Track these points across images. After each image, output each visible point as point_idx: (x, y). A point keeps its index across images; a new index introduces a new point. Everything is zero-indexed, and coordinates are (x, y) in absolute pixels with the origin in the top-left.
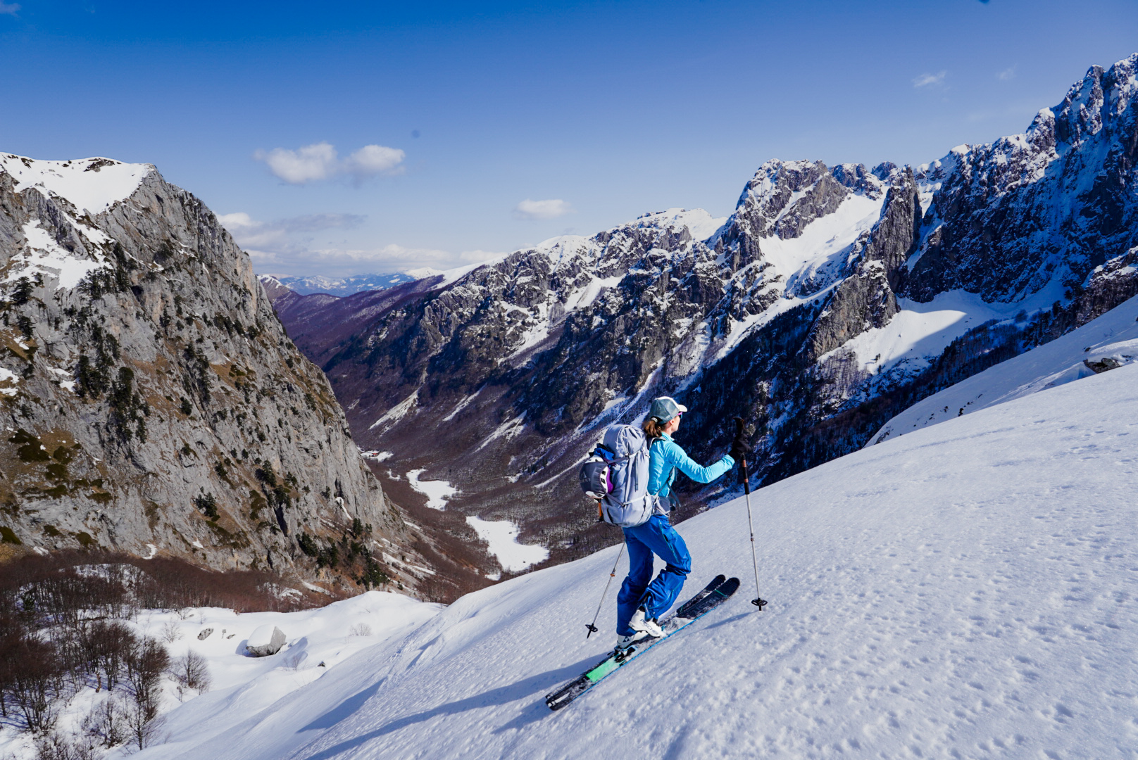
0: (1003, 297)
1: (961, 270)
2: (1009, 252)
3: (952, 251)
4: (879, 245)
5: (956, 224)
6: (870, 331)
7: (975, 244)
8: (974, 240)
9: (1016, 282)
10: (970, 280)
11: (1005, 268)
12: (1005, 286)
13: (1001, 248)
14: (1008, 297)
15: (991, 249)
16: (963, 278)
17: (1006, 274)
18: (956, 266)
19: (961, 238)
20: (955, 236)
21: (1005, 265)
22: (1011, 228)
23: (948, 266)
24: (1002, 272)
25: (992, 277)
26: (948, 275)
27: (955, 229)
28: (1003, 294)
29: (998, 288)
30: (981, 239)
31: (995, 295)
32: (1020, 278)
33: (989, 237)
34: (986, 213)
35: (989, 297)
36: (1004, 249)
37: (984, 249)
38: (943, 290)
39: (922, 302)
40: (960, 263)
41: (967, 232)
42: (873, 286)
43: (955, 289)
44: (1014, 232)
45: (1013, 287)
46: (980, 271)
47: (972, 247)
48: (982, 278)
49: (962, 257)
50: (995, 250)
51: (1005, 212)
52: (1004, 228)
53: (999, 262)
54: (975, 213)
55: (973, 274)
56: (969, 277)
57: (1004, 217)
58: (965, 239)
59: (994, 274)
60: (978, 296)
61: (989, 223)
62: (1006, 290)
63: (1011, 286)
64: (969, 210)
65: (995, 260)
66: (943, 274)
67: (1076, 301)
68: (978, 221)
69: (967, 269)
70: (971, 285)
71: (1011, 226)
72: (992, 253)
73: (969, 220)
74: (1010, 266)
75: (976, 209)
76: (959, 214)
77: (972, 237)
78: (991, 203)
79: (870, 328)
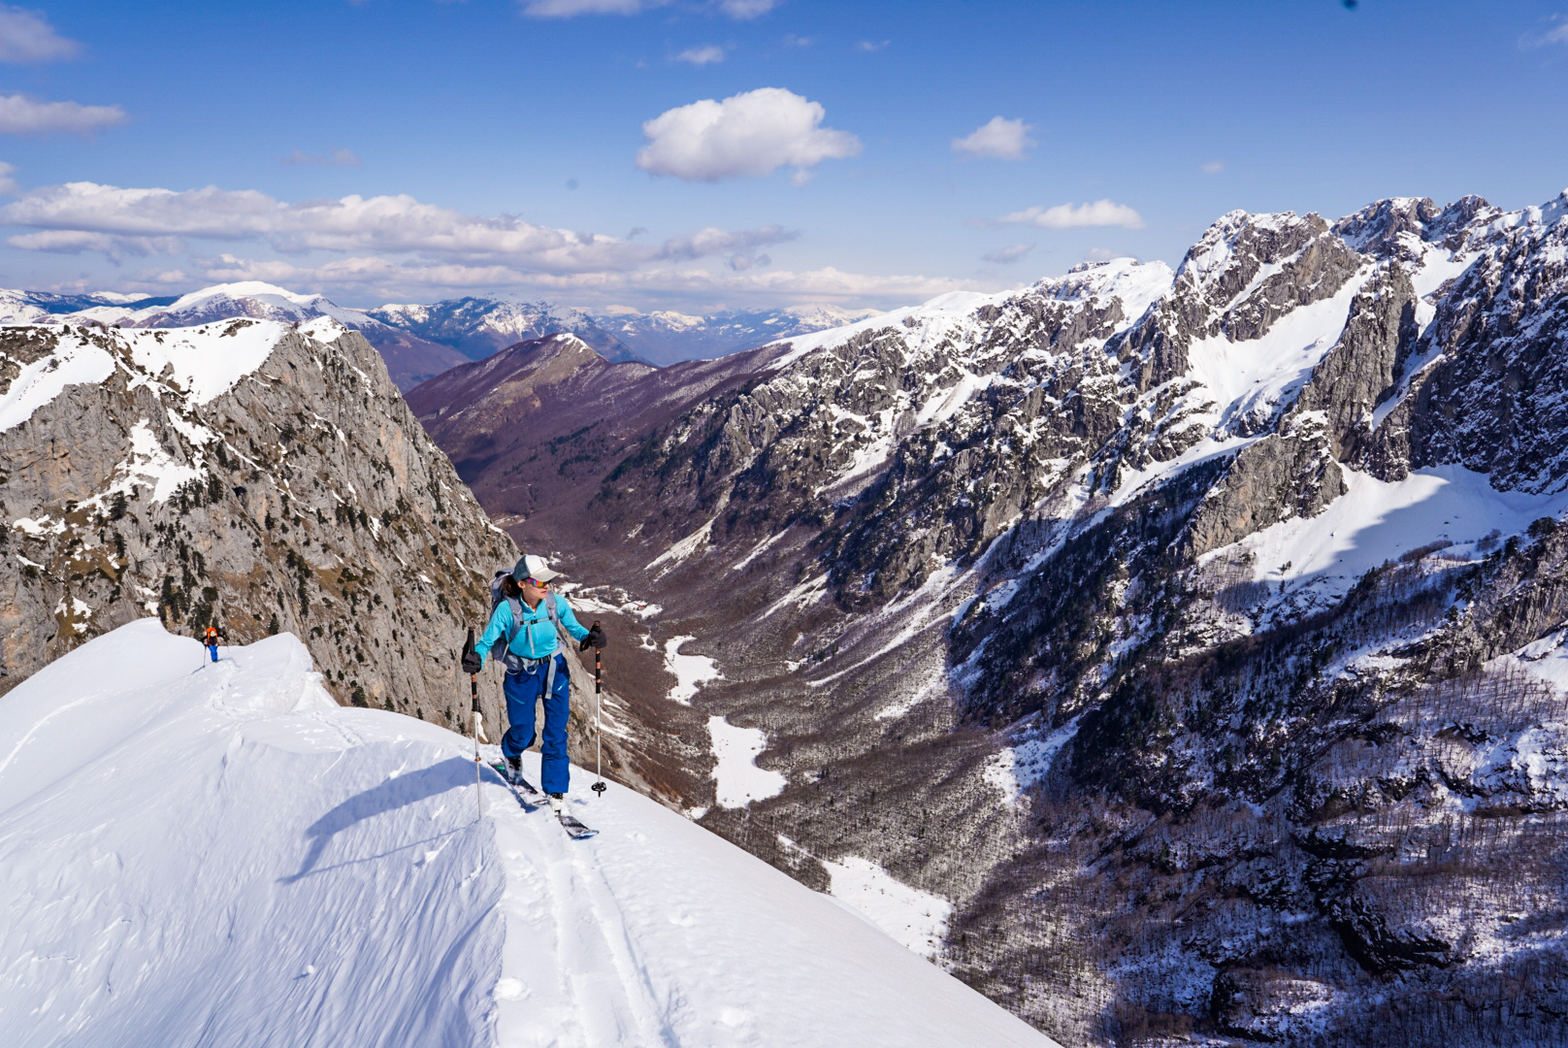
0: (1528, 484)
1: (1461, 434)
2: (1546, 411)
3: (1450, 403)
4: (1324, 386)
5: (1462, 357)
6: (1290, 521)
7: (1490, 393)
8: (1489, 388)
9: (1554, 462)
10: (1475, 451)
11: (1538, 437)
12: (1533, 466)
13: (1533, 403)
14: (1535, 485)
15: (1516, 403)
16: (1464, 446)
17: (1536, 447)
18: (1454, 427)
19: (1468, 382)
20: (1459, 378)
21: (1537, 433)
22: (1555, 372)
23: (1441, 426)
24: (1530, 443)
25: (1512, 449)
26: (1438, 440)
27: (1459, 367)
28: (1528, 479)
29: (1521, 468)
30: (1501, 386)
31: (1513, 479)
32: (1561, 455)
33: (1514, 385)
34: (1514, 344)
35: (1503, 482)
36: (1538, 406)
37: (1505, 403)
38: (1427, 463)
39: (1387, 481)
40: (1461, 421)
41: (1480, 372)
42: (1304, 452)
43: (1447, 463)
44: (1559, 378)
45: (1547, 469)
46: (1495, 437)
47: (1484, 398)
48: (1497, 449)
49: (1466, 413)
50: (1522, 406)
51: (1548, 345)
52: (1543, 372)
53: (1526, 427)
54: (1496, 342)
55: (1482, 442)
56: (1474, 445)
57: (1545, 353)
58: (1475, 384)
59: (1515, 445)
60: (1486, 478)
61: (1516, 360)
62: (1535, 473)
63: (1544, 467)
64: (1487, 336)
65: (1521, 422)
66: (1429, 439)
67: (1541, 541)
68: (1499, 356)
69: (1472, 433)
70: (1476, 459)
71: (1556, 368)
72: (1516, 411)
73: (1485, 354)
74: (1546, 434)
75: (1498, 335)
76: (1470, 342)
77: (1489, 380)
78: (1525, 328)
79: (1290, 516)
